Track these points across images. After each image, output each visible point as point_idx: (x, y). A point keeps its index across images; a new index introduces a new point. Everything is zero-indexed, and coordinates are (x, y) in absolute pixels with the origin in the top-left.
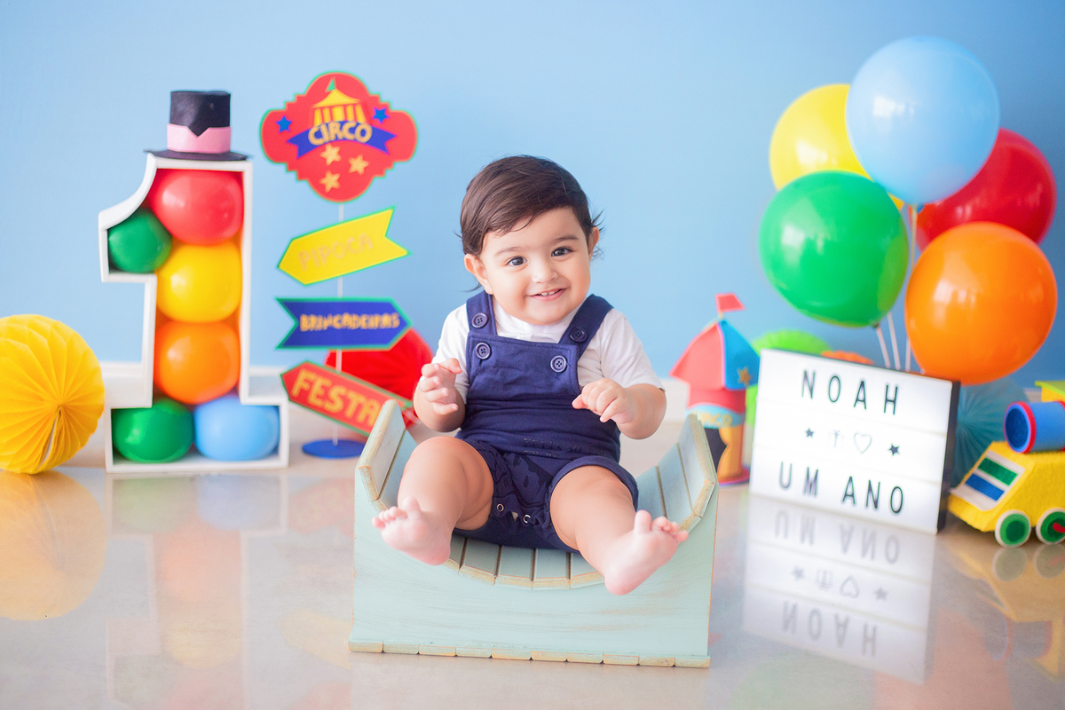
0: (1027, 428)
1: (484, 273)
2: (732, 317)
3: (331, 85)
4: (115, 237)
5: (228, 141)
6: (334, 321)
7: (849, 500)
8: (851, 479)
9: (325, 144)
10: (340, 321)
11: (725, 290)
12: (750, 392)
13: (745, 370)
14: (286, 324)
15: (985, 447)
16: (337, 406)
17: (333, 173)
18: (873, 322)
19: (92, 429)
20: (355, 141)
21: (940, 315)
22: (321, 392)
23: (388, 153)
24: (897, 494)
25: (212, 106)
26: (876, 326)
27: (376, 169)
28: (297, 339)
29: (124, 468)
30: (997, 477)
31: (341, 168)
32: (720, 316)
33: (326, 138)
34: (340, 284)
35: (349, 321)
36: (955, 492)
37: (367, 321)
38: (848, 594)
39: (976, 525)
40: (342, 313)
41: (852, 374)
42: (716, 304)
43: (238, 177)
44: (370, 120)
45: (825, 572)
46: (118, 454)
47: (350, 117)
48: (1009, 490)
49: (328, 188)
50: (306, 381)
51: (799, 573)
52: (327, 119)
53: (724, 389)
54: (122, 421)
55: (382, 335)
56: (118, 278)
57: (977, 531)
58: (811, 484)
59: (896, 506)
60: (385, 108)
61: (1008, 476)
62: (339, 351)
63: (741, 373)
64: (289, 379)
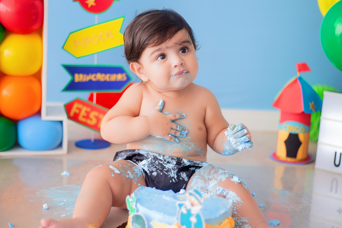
1: (141, 71)
2: (305, 75)
6: (92, 77)
10: (95, 77)
11: (301, 61)
13: (313, 103)
14: (67, 78)
16: (93, 122)
22: (85, 114)
28: (72, 86)
32: (298, 75)
34: (96, 57)
35: (100, 77)
37: (109, 77)
40: (96, 73)
42: (296, 68)
49: (89, 6)
50: (78, 108)
53: (303, 113)
55: (117, 85)
62: (95, 93)
63: (311, 104)
64: (68, 107)
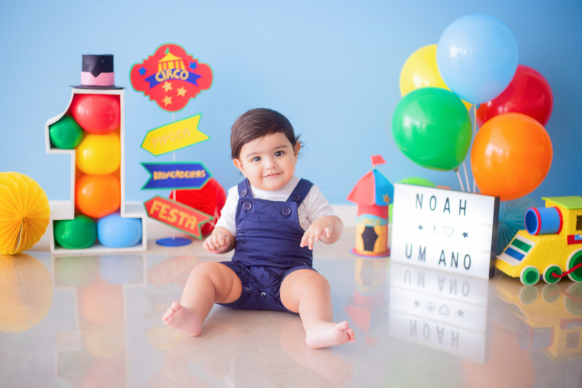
0: (536, 221)
2: (379, 167)
3: (167, 51)
4: (53, 130)
5: (112, 80)
6: (171, 175)
7: (442, 263)
8: (443, 251)
9: (164, 81)
10: (174, 174)
11: (376, 153)
12: (390, 206)
13: (387, 195)
14: (146, 176)
15: (515, 233)
16: (174, 219)
17: (169, 96)
18: (455, 168)
19: (43, 231)
20: (180, 79)
21: (489, 163)
22: (165, 212)
23: (198, 86)
24: (467, 258)
25: (103, 61)
26: (456, 170)
27: (191, 94)
28: (152, 184)
29: (60, 252)
30: (521, 249)
31: (173, 93)
32: (373, 167)
33: (165, 78)
34: (174, 154)
35: (179, 174)
36: (498, 257)
37: (188, 174)
38: (443, 314)
39: (510, 274)
40: (175, 170)
41: (442, 195)
42: (371, 161)
43: (117, 98)
44: (187, 69)
45: (431, 303)
46: (57, 245)
47: (177, 67)
48: (527, 255)
49: (166, 104)
50: (157, 206)
51: (417, 304)
52: (165, 68)
53: (375, 205)
54: (59, 227)
55: (196, 181)
56: (55, 151)
57: (511, 277)
58: (422, 255)
59: (467, 266)
60: (196, 62)
61: (526, 247)
62: (175, 190)
63: (385, 197)
64: (148, 205)
